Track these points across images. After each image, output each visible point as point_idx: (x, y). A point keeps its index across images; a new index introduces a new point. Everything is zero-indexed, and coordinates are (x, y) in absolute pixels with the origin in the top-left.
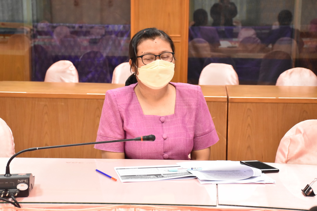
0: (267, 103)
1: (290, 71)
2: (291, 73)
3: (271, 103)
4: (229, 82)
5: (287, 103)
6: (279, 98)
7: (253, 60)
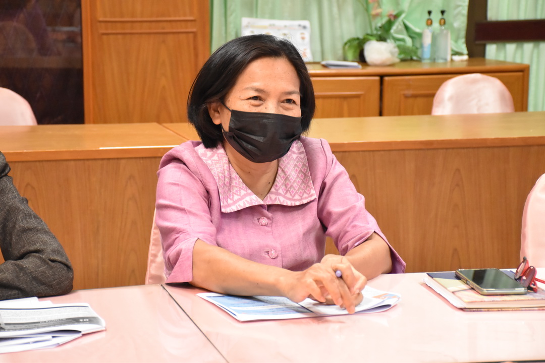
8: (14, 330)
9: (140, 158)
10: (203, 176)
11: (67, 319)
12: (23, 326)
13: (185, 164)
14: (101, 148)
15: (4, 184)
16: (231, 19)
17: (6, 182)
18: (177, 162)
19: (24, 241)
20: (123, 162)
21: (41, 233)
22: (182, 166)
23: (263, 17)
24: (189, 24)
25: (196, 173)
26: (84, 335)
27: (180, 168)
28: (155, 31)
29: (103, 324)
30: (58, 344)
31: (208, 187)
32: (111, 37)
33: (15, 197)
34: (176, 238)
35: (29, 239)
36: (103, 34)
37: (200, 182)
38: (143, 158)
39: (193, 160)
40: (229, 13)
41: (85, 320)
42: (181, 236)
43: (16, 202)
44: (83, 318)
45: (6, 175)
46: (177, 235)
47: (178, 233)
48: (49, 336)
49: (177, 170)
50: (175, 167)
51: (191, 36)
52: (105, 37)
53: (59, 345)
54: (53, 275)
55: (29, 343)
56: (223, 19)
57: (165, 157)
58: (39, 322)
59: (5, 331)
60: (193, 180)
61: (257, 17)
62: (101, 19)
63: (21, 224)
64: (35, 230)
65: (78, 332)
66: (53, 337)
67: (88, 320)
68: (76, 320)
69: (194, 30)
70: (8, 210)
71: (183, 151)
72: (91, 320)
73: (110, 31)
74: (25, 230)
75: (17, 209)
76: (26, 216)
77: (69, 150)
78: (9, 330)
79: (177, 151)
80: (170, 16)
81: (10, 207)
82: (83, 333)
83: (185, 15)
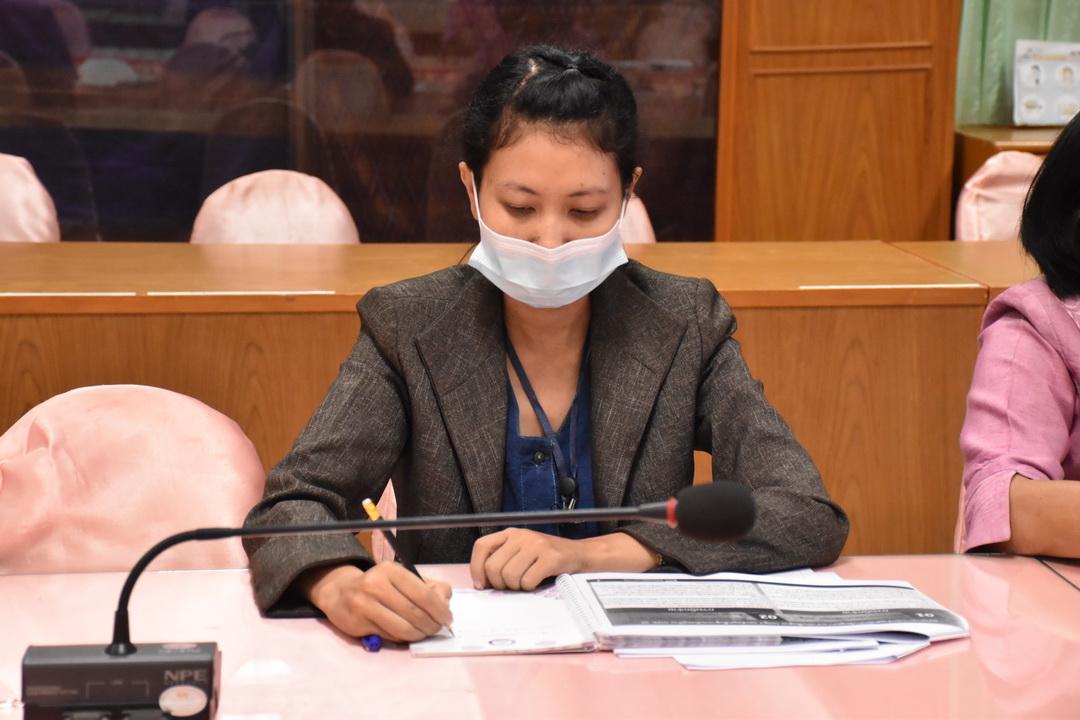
0: (101, 315)
1: (243, 182)
2: (248, 192)
3: (116, 315)
4: (16, 229)
5: (183, 314)
6: (150, 294)
7: (137, 136)
8: (806, 624)
9: (872, 307)
10: (1063, 342)
11: (891, 611)
12: (817, 618)
13: (1026, 319)
14: (803, 288)
15: (729, 352)
16: (993, 43)
17: (731, 349)
18: (1011, 316)
19: (760, 456)
20: (842, 313)
21: (791, 448)
22: (1023, 322)
23: (1058, 38)
24: (919, 53)
25: (1049, 337)
26: (934, 643)
27: (1018, 327)
28: (853, 68)
29: (964, 627)
30: (894, 657)
31: (1073, 364)
32: (772, 81)
33: (746, 379)
34: (977, 471)
35: (769, 454)
36: (758, 76)
37: (1057, 356)
38: (878, 307)
39: (1044, 311)
40: (990, 31)
41: (927, 615)
42: (985, 467)
43: (748, 387)
44: (923, 611)
45: (730, 338)
46: (980, 466)
47: (981, 462)
48: (872, 642)
49: (1012, 331)
50: (1009, 327)
51: (922, 76)
52: (760, 82)
53: (895, 659)
54: (819, 527)
55: (838, 651)
56: (979, 44)
57: (992, 307)
58: (840, 613)
59: (788, 625)
60: (1043, 351)
61: (1045, 39)
62: (756, 48)
63: (758, 426)
64: (783, 441)
65: (923, 637)
66: (880, 643)
67: (932, 615)
68: (910, 614)
69: (927, 65)
70: (734, 399)
71: (1024, 295)
72: (939, 617)
73: (770, 70)
74: (767, 438)
75: (749, 397)
76: (766, 412)
77: (745, 289)
78: (795, 623)
79: (1015, 295)
80: (882, 40)
81: (738, 393)
82: (932, 639)
83: (911, 38)
